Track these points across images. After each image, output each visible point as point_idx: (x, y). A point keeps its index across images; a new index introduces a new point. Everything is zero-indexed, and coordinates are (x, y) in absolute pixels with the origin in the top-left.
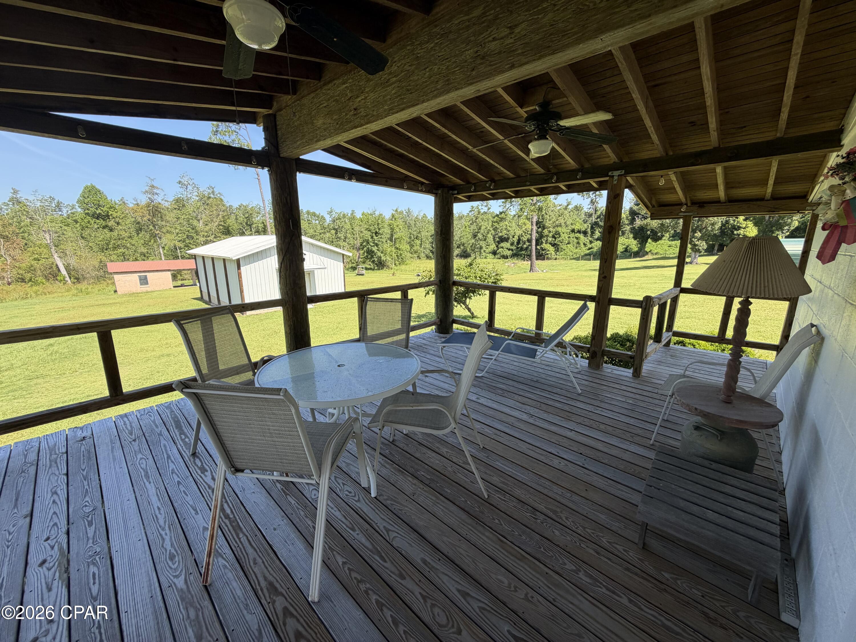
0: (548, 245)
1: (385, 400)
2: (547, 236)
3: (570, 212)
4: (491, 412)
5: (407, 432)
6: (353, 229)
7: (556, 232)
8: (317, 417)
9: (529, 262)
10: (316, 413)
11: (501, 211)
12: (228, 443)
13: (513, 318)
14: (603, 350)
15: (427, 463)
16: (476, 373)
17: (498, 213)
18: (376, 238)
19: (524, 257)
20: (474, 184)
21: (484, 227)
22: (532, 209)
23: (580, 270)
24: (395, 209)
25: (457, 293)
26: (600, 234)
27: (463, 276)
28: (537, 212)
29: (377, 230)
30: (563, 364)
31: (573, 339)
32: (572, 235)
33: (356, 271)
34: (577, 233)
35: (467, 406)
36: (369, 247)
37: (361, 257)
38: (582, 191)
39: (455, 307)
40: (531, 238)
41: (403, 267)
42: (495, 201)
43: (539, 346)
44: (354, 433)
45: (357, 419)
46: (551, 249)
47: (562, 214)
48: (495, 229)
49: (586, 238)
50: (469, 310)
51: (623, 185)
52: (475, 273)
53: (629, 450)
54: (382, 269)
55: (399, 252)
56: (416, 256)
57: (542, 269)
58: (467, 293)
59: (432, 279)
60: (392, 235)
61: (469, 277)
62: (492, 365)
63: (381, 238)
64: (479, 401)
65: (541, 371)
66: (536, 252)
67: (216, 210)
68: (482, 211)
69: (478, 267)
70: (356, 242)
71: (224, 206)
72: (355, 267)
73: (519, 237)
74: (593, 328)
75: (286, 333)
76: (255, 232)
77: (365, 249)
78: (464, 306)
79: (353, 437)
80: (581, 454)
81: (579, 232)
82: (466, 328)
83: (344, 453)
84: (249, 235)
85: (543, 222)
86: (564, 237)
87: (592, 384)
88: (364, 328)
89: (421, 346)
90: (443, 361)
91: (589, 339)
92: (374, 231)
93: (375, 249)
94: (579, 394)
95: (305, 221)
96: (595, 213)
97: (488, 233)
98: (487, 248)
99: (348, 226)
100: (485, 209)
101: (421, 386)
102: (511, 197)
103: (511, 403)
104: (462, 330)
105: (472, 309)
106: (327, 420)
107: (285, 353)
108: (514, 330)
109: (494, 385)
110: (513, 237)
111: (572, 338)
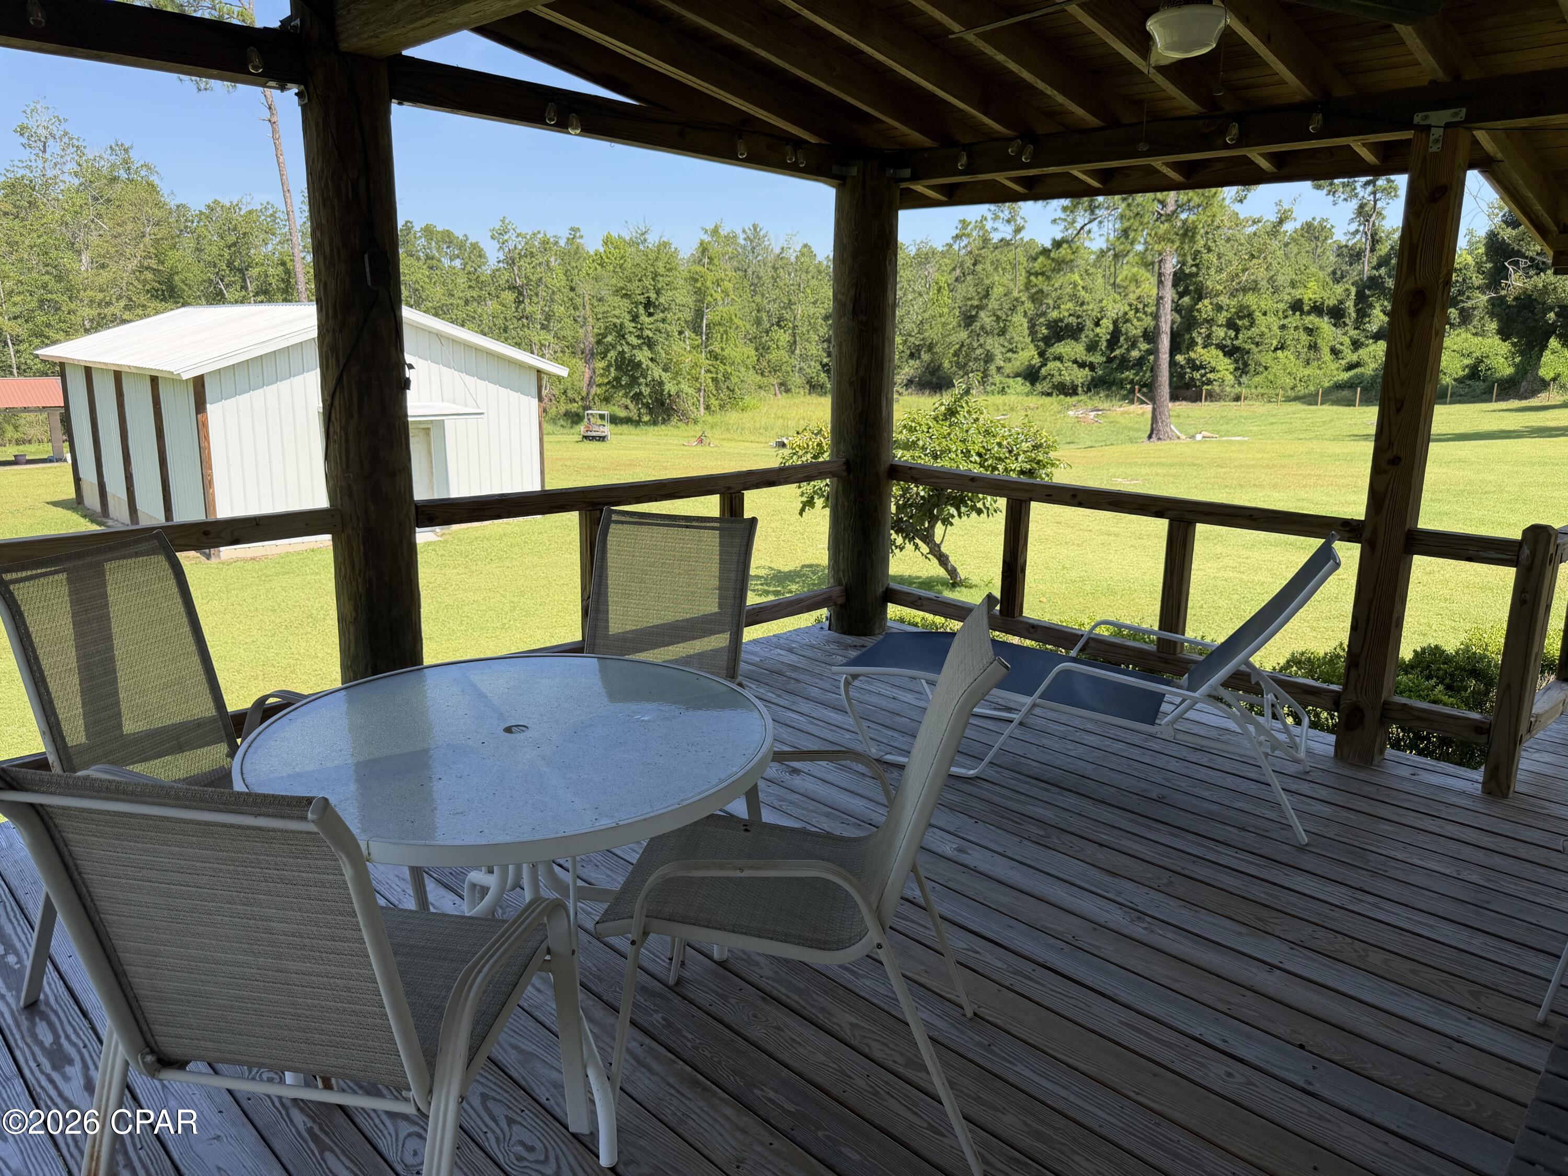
0: (1214, 351)
1: (656, 844)
2: (1210, 322)
3: (1286, 245)
4: (1003, 898)
5: (726, 955)
6: (572, 289)
7: (1241, 308)
8: (431, 897)
9: (1148, 408)
10: (430, 885)
11: (1059, 237)
12: (139, 975)
13: (1088, 588)
14: (1385, 703)
15: (788, 1061)
16: (952, 763)
17: (1048, 245)
18: (648, 320)
19: (1132, 391)
20: (968, 148)
21: (1001, 290)
22: (1161, 232)
23: (1316, 437)
24: (710, 226)
25: (905, 505)
26: (1386, 319)
27: (924, 448)
28: (1177, 244)
29: (653, 296)
30: (1248, 745)
31: (1288, 665)
32: (1294, 320)
33: (581, 428)
34: (1309, 313)
35: (922, 873)
36: (626, 349)
37: (599, 380)
38: (1329, 175)
39: (897, 551)
40: (1157, 327)
41: (733, 417)
42: (1040, 203)
43: (1168, 683)
44: (549, 952)
45: (558, 907)
46: (1223, 365)
47: (1260, 251)
48: (1037, 297)
49: (1339, 331)
50: (943, 560)
51: (1462, 155)
52: (964, 441)
53: (1465, 1039)
54: (664, 422)
55: (722, 367)
56: (775, 382)
57: (1192, 432)
58: (937, 506)
59: (826, 457)
60: (699, 314)
61: (942, 452)
62: (1012, 742)
63: (663, 321)
64: (964, 858)
65: (1174, 765)
66: (1171, 376)
67: (135, 219)
68: (995, 237)
69: (977, 420)
70: (581, 331)
71: (158, 205)
72: (577, 415)
73: (1115, 322)
74: (1354, 628)
75: (341, 619)
76: (257, 294)
77: (612, 354)
78: (925, 549)
79: (546, 966)
80: (1302, 1047)
81: (1317, 309)
82: (930, 617)
83: (513, 1019)
84: (236, 302)
85: (1197, 274)
86: (1268, 325)
87: (1344, 814)
88: (597, 611)
89: (780, 673)
90: (849, 721)
91: (1341, 663)
92: (641, 299)
93: (643, 356)
94: (1302, 849)
95: (418, 259)
96: (1373, 250)
97: (1013, 309)
98: (1010, 360)
99: (557, 280)
100: (1005, 231)
101: (776, 804)
102: (1092, 192)
103: (1072, 869)
104: (916, 625)
105: (952, 559)
106: (465, 909)
107: (339, 685)
108: (1087, 628)
109: (1015, 806)
110: (1097, 324)
111: (1282, 661)
